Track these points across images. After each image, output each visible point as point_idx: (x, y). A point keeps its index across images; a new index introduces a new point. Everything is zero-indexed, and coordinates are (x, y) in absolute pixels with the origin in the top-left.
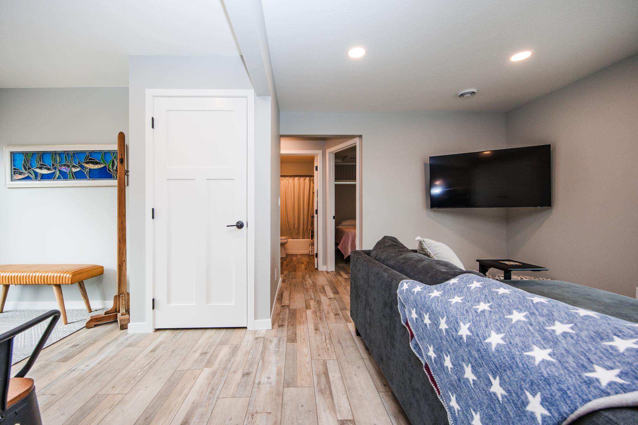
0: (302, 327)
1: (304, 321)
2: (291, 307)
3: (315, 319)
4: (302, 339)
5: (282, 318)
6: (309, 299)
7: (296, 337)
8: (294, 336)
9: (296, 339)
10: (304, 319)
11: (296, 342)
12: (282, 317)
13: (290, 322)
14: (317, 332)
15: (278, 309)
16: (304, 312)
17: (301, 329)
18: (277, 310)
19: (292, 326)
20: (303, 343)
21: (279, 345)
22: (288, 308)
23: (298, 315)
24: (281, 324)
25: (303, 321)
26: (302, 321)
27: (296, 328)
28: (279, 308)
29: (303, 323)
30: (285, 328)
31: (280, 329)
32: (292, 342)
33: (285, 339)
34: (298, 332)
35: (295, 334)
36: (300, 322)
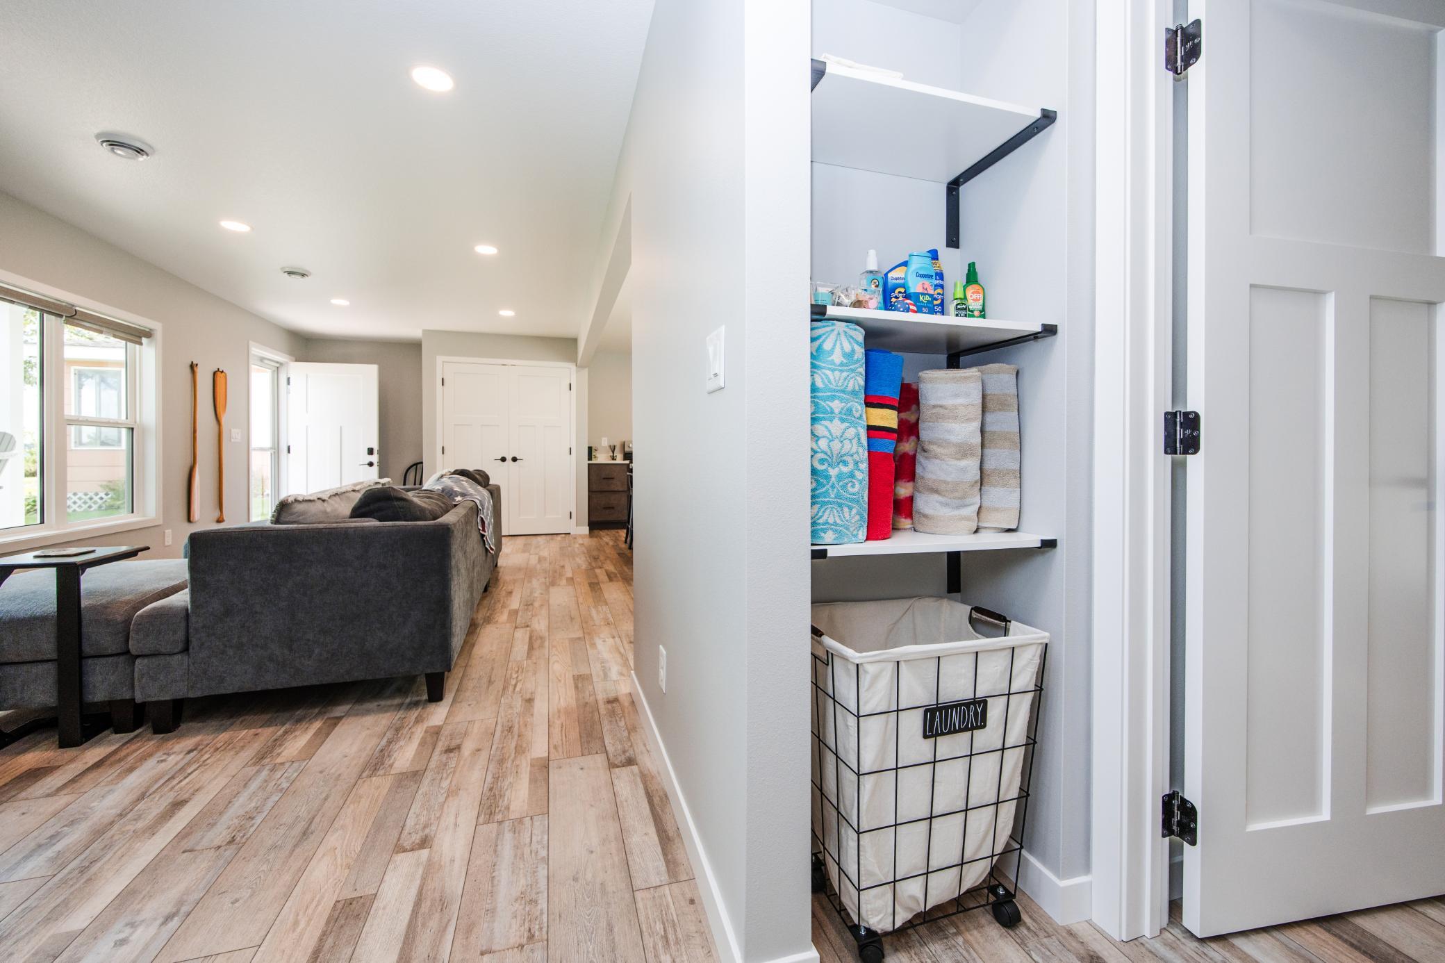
0: (563, 704)
1: (556, 716)
2: (600, 759)
3: (526, 725)
4: (563, 681)
5: (617, 718)
6: (527, 820)
7: (575, 683)
8: (580, 685)
9: (574, 679)
10: (558, 723)
11: (574, 676)
12: (619, 723)
13: (592, 712)
14: (528, 696)
15: (641, 747)
16: (555, 747)
17: (565, 699)
18: (645, 745)
19: (587, 703)
20: (561, 676)
21: (603, 670)
22: (611, 756)
23: (574, 734)
24: (614, 705)
25: (559, 717)
26: (563, 717)
27: (577, 700)
28: (642, 753)
29: (559, 711)
30: (601, 697)
31: (612, 695)
32: (581, 675)
33: (595, 679)
34: (571, 692)
35: (576, 687)
36: (568, 712)
